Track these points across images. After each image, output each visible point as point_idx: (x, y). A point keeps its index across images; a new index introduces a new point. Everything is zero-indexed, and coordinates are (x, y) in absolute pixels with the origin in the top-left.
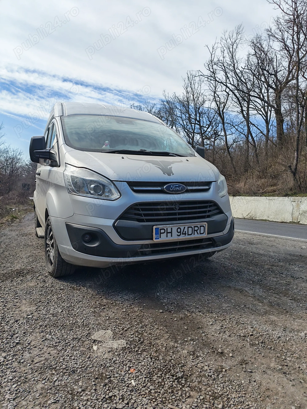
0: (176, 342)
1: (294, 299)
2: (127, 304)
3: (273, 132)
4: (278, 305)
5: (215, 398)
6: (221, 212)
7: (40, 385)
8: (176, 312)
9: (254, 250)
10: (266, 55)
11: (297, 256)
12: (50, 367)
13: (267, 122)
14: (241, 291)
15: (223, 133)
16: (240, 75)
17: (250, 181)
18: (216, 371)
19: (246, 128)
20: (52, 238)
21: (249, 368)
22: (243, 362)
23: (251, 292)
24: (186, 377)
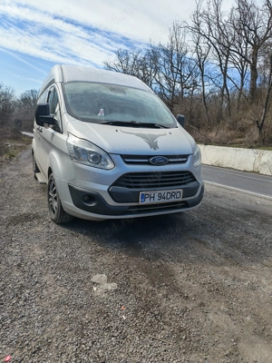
0: (154, 286)
1: (244, 253)
2: (116, 251)
3: (247, 86)
4: (232, 257)
5: (181, 331)
6: (195, 180)
7: (58, 317)
8: (154, 261)
9: (218, 204)
10: (249, 10)
11: (252, 211)
12: (64, 303)
13: (242, 76)
14: (205, 244)
15: (201, 84)
16: (223, 28)
17: (221, 131)
18: (182, 311)
19: (222, 82)
20: (55, 192)
21: (205, 309)
22: (202, 304)
23: (212, 245)
24: (161, 315)
